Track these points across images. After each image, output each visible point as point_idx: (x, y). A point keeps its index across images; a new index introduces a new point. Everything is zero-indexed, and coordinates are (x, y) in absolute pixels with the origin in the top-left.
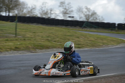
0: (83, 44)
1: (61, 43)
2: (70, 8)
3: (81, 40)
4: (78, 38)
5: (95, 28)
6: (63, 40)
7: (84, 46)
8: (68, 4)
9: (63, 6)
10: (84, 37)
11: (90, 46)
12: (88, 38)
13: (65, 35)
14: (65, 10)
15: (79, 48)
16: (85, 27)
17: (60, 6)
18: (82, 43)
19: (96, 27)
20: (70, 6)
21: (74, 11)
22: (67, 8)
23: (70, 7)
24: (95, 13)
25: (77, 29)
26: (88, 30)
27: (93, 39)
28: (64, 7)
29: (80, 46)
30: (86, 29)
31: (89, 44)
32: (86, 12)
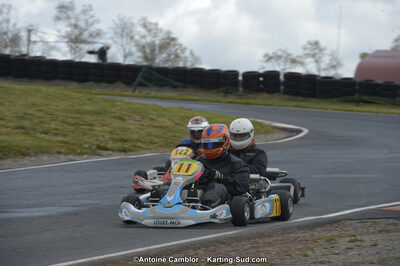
0: (137, 140)
1: (65, 136)
2: (92, 24)
3: (132, 127)
4: (121, 119)
5: (174, 87)
6: (72, 128)
7: (140, 144)
8: (84, 12)
9: (68, 18)
10: (138, 118)
11: (160, 146)
12: (152, 119)
13: (78, 112)
14: (76, 32)
15: (124, 151)
16: (141, 85)
17: (58, 18)
18: (135, 136)
19: (176, 83)
20: (92, 16)
21: (105, 34)
22: (82, 24)
23: (91, 21)
24: (173, 39)
25: (118, 91)
26: (153, 93)
27: (168, 123)
28: (73, 21)
29: (127, 146)
30: (145, 91)
31: (156, 140)
32: (143, 37)
